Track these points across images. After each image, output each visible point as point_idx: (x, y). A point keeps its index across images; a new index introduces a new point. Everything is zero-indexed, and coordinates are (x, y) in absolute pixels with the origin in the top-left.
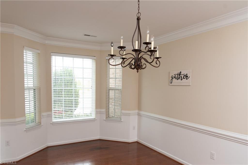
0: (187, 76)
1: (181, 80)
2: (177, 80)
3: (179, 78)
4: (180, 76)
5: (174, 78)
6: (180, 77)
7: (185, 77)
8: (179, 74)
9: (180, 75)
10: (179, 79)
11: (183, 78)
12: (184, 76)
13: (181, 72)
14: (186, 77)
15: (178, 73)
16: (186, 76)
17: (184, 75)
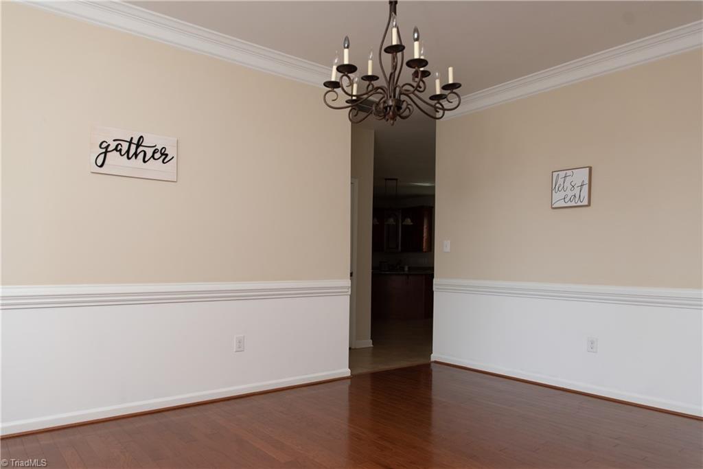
0: (167, 155)
1: (144, 162)
2: (129, 158)
3: (136, 155)
4: (140, 149)
5: (116, 149)
6: (139, 151)
7: (157, 155)
8: (135, 141)
9: (138, 145)
10: (136, 158)
11: (153, 156)
12: (154, 153)
13: (141, 137)
14: (163, 157)
15: (132, 138)
16: (162, 154)
17: (154, 148)
